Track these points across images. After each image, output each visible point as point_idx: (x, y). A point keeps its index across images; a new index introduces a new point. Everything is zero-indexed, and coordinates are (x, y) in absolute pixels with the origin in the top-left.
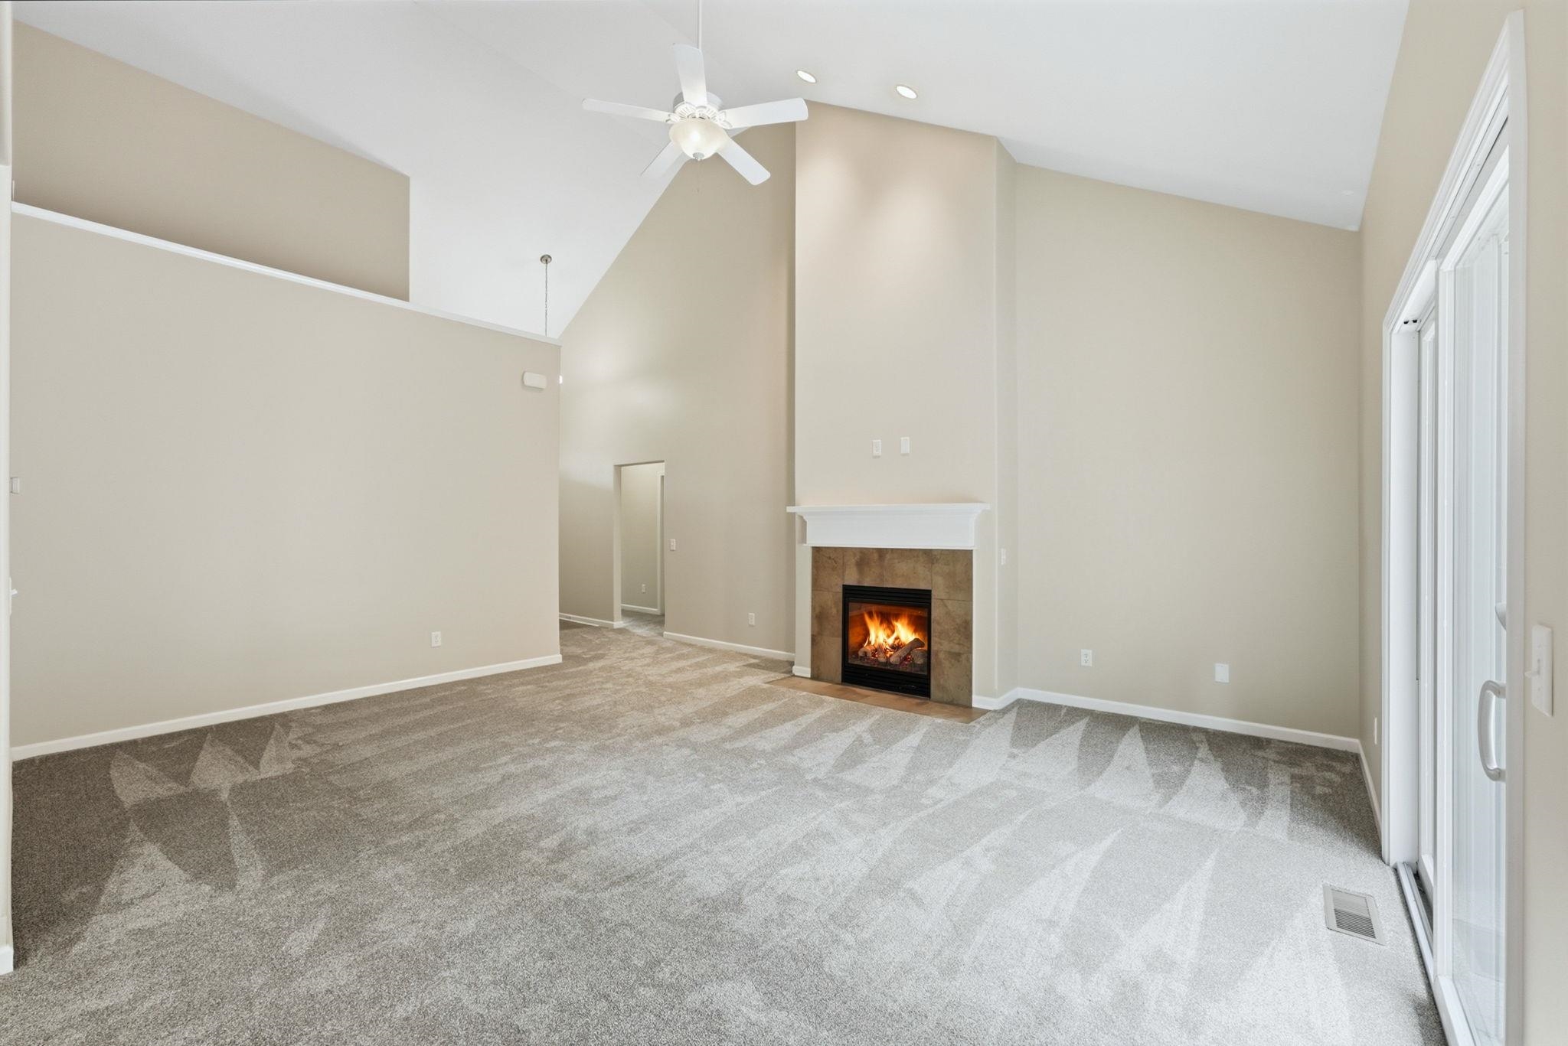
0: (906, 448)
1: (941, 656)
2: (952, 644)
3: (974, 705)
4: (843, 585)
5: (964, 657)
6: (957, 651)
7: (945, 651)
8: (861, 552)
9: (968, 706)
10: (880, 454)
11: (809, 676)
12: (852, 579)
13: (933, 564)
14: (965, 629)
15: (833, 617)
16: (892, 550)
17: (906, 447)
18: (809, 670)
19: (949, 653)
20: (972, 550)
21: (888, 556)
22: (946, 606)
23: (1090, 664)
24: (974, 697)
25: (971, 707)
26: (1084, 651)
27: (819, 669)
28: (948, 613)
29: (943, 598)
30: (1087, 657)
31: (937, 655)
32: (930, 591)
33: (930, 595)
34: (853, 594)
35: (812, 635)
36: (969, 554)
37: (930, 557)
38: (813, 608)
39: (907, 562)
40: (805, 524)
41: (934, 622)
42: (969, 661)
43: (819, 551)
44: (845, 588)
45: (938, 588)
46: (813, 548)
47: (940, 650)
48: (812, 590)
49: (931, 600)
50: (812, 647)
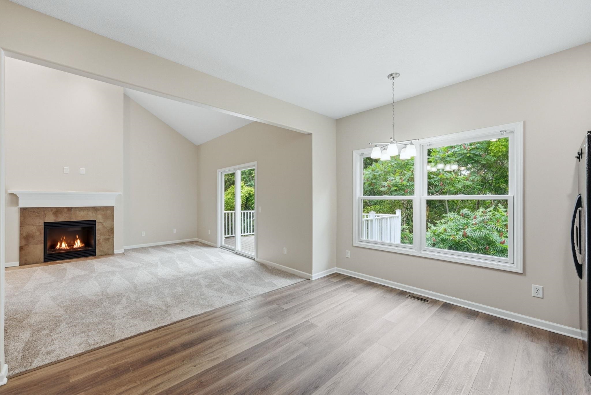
0: (83, 172)
1: (101, 241)
2: (105, 236)
3: (115, 253)
4: (44, 223)
5: (110, 240)
6: (108, 238)
7: (102, 239)
8: (56, 209)
10: (68, 172)
11: (19, 265)
12: (50, 219)
13: (96, 211)
14: (111, 231)
16: (75, 208)
18: (18, 262)
19: (105, 239)
20: (114, 206)
21: (73, 210)
22: (103, 225)
24: (115, 250)
26: (142, 232)
27: (25, 261)
28: (104, 227)
29: (101, 222)
31: (99, 240)
32: (95, 221)
34: (49, 226)
35: (20, 246)
36: (113, 208)
37: (95, 209)
38: (21, 234)
39: (84, 211)
40: (17, 198)
41: (97, 230)
42: (113, 240)
43: (25, 210)
44: (45, 223)
45: (99, 219)
46: (21, 208)
47: (101, 239)
48: (20, 227)
49: (96, 223)
50: (20, 252)
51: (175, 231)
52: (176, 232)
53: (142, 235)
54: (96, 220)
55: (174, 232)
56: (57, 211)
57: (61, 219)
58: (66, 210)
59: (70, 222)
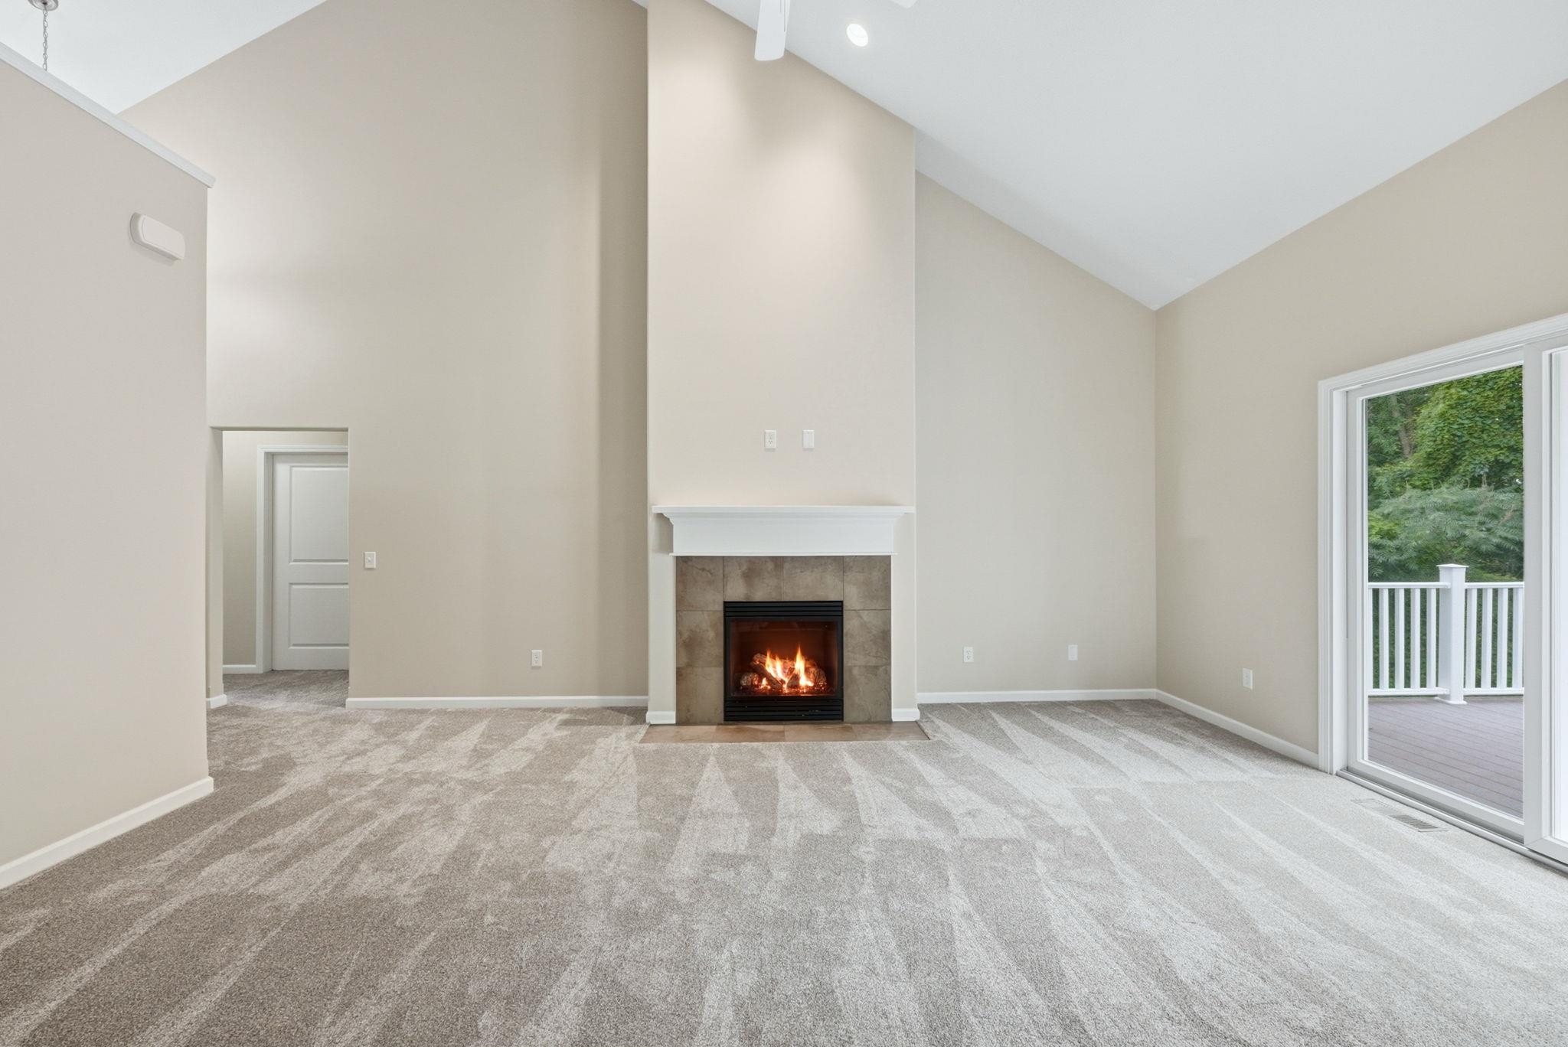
0: (809, 440)
1: (856, 671)
2: (868, 658)
3: (894, 719)
4: (725, 603)
5: (881, 671)
6: (875, 664)
7: (860, 666)
8: (750, 561)
9: (888, 722)
10: (776, 446)
11: (674, 722)
12: (737, 592)
13: (844, 571)
14: (883, 639)
15: (710, 642)
16: (792, 558)
17: (809, 438)
18: (673, 714)
19: (865, 667)
20: (890, 557)
21: (787, 566)
22: (861, 617)
23: (971, 660)
24: (893, 710)
25: (891, 722)
26: (966, 649)
27: (689, 711)
28: (864, 625)
29: (857, 607)
30: (969, 654)
31: (850, 671)
33: (842, 606)
34: (735, 613)
35: (677, 668)
36: (886, 560)
37: (841, 564)
38: (679, 633)
39: (812, 571)
40: (670, 526)
41: (847, 635)
42: (888, 673)
43: (686, 562)
44: (727, 605)
45: (852, 597)
46: (677, 558)
47: (855, 666)
48: (677, 611)
49: (842, 611)
50: (677, 684)
51: (1073, 653)
52: (1075, 658)
53: (966, 660)
54: (842, 602)
55: (1070, 659)
56: (753, 567)
57: (763, 592)
58: (770, 566)
59: (780, 605)
